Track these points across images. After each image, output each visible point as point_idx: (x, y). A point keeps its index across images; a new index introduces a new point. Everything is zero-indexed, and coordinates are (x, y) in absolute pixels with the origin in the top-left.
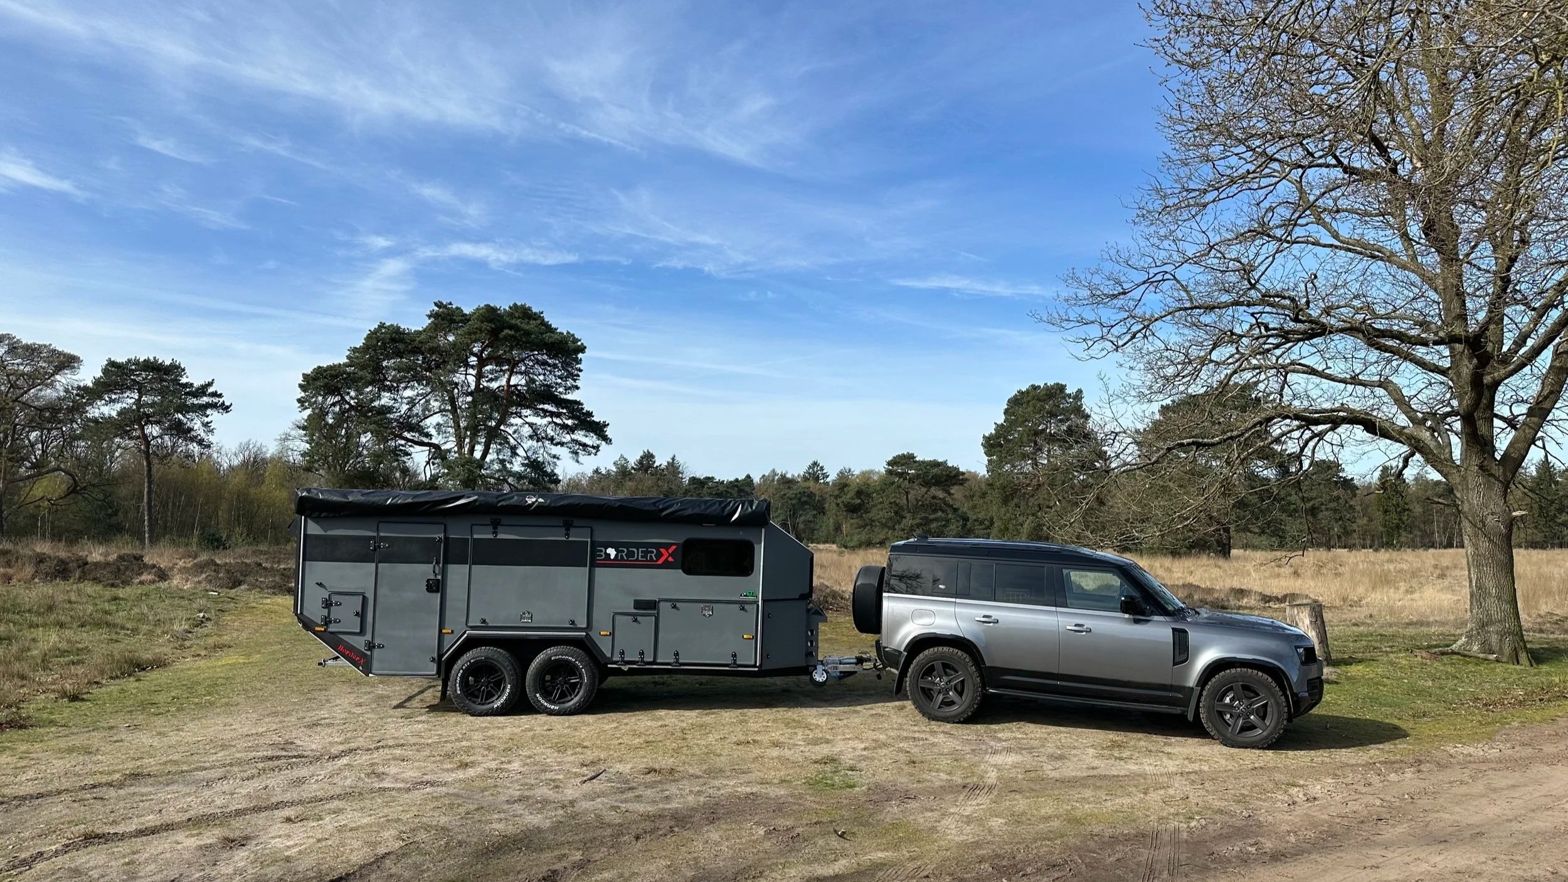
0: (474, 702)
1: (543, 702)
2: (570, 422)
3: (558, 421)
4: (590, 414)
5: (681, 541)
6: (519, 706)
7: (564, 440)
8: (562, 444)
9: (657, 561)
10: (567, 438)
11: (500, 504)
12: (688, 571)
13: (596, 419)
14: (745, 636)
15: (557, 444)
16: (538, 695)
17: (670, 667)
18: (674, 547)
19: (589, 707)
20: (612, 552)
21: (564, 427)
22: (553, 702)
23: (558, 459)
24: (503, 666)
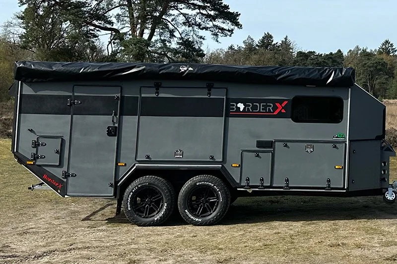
0: (140, 216)
1: (190, 215)
2: (212, 13)
3: (204, 12)
4: (227, 7)
5: (291, 98)
6: (173, 219)
7: (208, 26)
8: (206, 29)
9: (273, 113)
10: (210, 24)
11: (161, 72)
12: (296, 120)
13: (231, 10)
14: (337, 167)
15: (202, 29)
16: (186, 211)
17: (282, 190)
18: (286, 102)
19: (222, 220)
20: (241, 106)
21: (208, 16)
22: (197, 216)
23: (204, 39)
24: (162, 190)
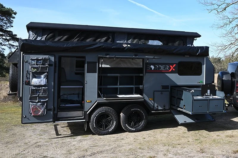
0: (101, 130)
1: (129, 127)
2: (8, 38)
3: (4, 37)
4: (16, 35)
5: (177, 62)
7: (6, 44)
8: (5, 45)
9: (169, 70)
10: (7, 43)
12: (180, 75)
13: (18, 37)
15: (3, 45)
16: (127, 125)
18: (175, 65)
20: (152, 67)
21: (6, 39)
22: (132, 127)
23: (5, 50)
24: (112, 114)
